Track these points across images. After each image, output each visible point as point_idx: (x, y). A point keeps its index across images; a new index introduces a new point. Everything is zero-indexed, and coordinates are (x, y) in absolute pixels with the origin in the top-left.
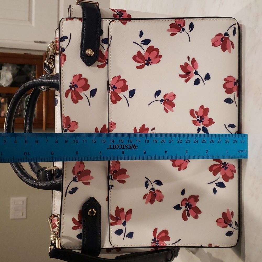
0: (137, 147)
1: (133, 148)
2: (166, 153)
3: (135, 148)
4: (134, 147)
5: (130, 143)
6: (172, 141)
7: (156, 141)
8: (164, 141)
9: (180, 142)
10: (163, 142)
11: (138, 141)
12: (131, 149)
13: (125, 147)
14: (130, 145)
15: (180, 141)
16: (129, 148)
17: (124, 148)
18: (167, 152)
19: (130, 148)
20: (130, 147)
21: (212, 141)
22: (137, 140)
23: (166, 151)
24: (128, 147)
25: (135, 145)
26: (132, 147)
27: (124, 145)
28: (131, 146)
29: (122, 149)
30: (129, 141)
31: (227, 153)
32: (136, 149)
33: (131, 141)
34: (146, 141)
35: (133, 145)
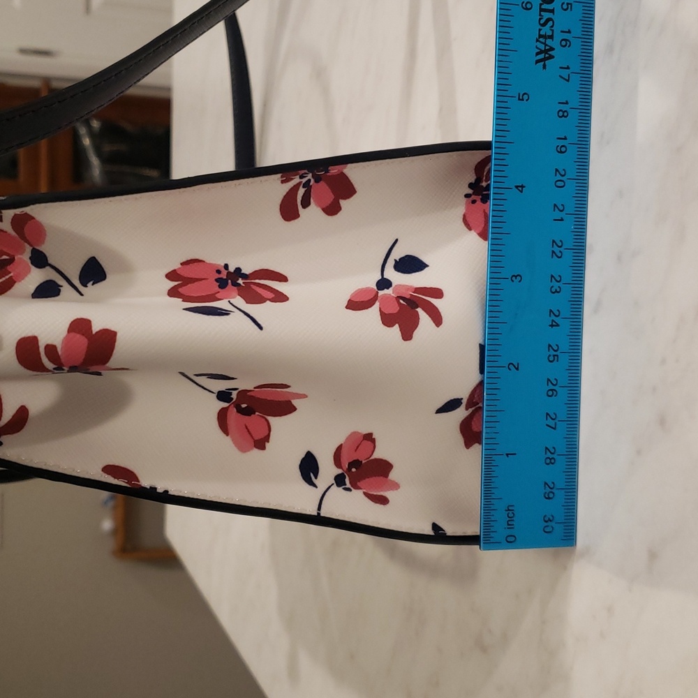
0: (544, 67)
1: (542, 47)
2: (517, 187)
3: (542, 56)
4: (545, 55)
5: (558, 36)
6: (558, 215)
7: (563, 149)
8: (560, 184)
9: (553, 252)
10: (559, 177)
11: (565, 73)
12: (537, 41)
13: (546, 15)
14: (551, 37)
15: (556, 249)
16: (540, 30)
17: (542, 10)
18: (521, 192)
19: (540, 36)
20: (545, 37)
21: (552, 390)
22: (568, 68)
23: (522, 187)
24: (546, 30)
25: (551, 57)
26: (546, 45)
27: (552, 11)
28: (549, 42)
29: (541, 5)
30: (566, 36)
31: (507, 455)
32: (537, 62)
33: (566, 43)
34: (564, 107)
35: (552, 49)
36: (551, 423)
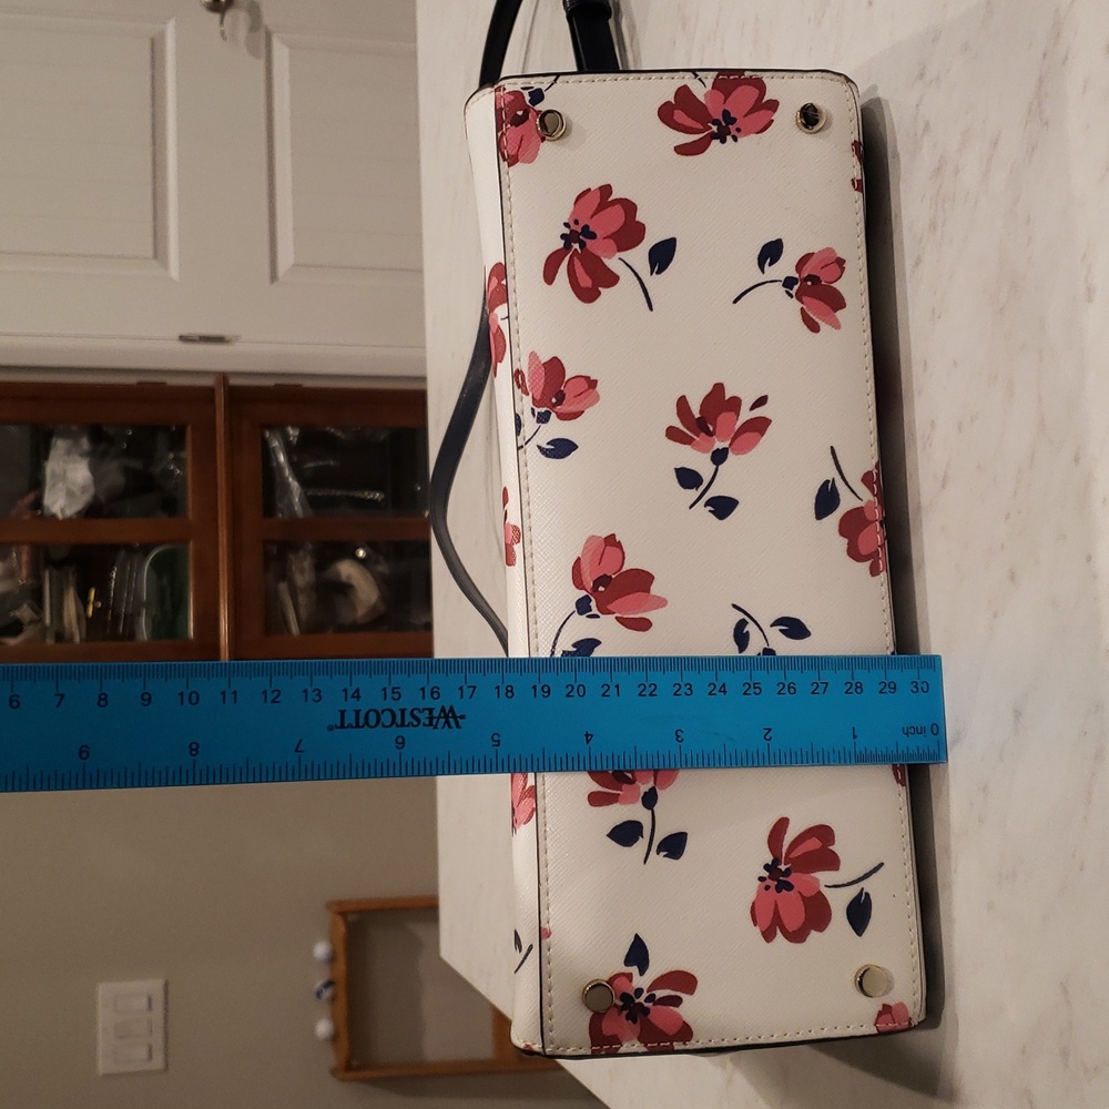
0: (462, 717)
1: (442, 721)
2: (588, 741)
3: (451, 720)
4: (450, 717)
5: (429, 702)
6: (613, 690)
7: (545, 689)
8: (581, 690)
9: (651, 695)
10: (574, 693)
11: (467, 692)
12: (436, 727)
13: (408, 719)
14: (431, 710)
15: (648, 691)
16: (424, 725)
17: (403, 725)
18: (592, 736)
19: (431, 724)
20: (431, 718)
21: (789, 688)
22: (461, 688)
23: (587, 735)
24: (424, 717)
26: (439, 717)
27: (403, 711)
28: (436, 713)
29: (397, 726)
30: (428, 693)
31: (855, 737)
32: (458, 726)
33: (435, 693)
34: (503, 691)
35: (443, 709)
36: (822, 687)
